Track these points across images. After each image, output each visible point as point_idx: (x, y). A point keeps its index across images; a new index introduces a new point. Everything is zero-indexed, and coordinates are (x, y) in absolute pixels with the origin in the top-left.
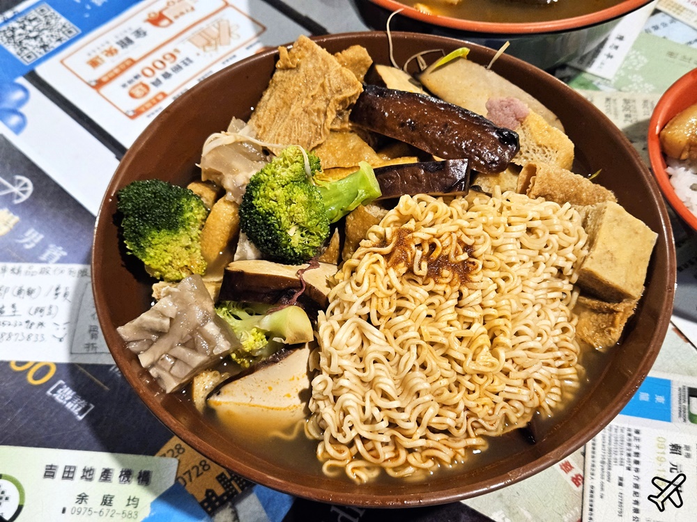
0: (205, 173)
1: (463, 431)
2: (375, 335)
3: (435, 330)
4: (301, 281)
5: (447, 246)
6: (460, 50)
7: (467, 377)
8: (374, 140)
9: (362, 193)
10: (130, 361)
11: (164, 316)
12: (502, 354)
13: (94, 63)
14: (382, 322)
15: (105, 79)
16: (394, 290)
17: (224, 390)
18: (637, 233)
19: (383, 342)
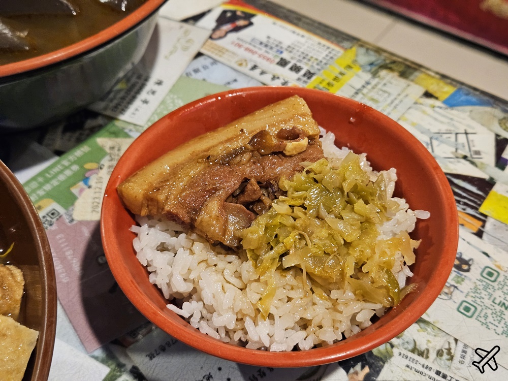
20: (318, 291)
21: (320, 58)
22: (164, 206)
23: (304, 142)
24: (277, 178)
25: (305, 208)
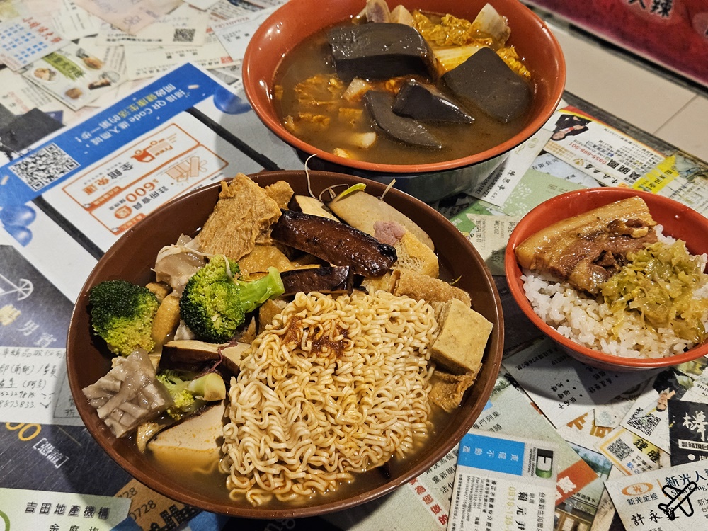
0: (159, 275)
1: (334, 467)
2: (271, 395)
3: (315, 391)
4: (219, 355)
5: (328, 329)
6: (358, 184)
7: (339, 427)
8: (290, 252)
9: (270, 290)
10: (91, 414)
11: (116, 380)
12: (365, 409)
13: (89, 191)
14: (276, 385)
15: (96, 203)
16: (286, 361)
17: (159, 436)
18: (477, 323)
19: (276, 400)
20: (650, 327)
21: (645, 163)
22: (548, 263)
23: (646, 229)
24: (625, 253)
25: (645, 273)
